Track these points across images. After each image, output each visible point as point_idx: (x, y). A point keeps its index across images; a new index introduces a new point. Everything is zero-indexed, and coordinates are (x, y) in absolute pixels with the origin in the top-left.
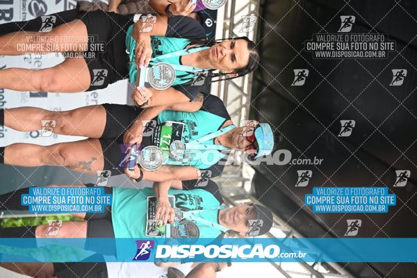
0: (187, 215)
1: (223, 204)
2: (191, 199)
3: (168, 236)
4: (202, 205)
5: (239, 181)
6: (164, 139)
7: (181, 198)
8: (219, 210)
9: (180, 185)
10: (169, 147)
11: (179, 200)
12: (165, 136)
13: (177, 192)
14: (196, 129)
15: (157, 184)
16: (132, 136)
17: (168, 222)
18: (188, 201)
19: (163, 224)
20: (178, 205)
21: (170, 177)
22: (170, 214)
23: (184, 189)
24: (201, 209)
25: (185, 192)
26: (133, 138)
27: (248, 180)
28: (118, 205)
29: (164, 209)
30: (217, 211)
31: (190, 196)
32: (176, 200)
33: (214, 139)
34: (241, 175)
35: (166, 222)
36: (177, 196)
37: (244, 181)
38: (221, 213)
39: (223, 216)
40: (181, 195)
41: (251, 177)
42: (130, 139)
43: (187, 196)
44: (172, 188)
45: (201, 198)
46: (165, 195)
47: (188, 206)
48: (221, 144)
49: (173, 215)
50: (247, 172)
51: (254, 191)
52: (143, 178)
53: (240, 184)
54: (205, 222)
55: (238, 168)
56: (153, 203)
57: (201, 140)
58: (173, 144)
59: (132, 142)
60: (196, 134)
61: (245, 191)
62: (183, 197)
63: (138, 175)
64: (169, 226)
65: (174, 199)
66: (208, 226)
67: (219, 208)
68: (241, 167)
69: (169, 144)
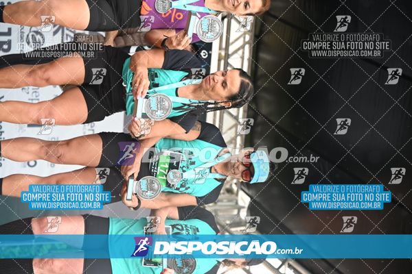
1: (219, 234)
2: (187, 230)
4: (198, 234)
5: (235, 208)
6: (161, 168)
7: (178, 229)
10: (166, 176)
11: (176, 231)
12: (162, 166)
13: (174, 223)
15: (153, 212)
18: (184, 232)
23: (181, 219)
25: (182, 222)
26: (130, 169)
27: (243, 207)
31: (186, 226)
32: (173, 230)
33: (211, 168)
34: (237, 203)
36: (174, 226)
37: (239, 209)
40: (178, 225)
41: (247, 205)
42: (127, 170)
43: (184, 226)
44: (168, 218)
45: (197, 229)
46: (162, 225)
48: (217, 173)
50: (242, 199)
52: (141, 207)
53: (235, 212)
55: (233, 196)
58: (171, 174)
61: (240, 219)
62: (180, 227)
63: (136, 204)
65: (171, 229)
68: (237, 194)
69: (166, 173)
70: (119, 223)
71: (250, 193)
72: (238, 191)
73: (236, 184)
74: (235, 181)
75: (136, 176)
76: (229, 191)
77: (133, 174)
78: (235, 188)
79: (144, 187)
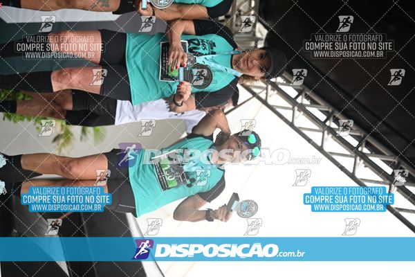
0: (200, 60)
1: (236, 49)
2: (203, 45)
3: (182, 79)
4: (215, 49)
5: (252, 40)
7: (194, 43)
8: (232, 55)
9: (193, 31)
11: (192, 45)
13: (190, 37)
17: (181, 66)
18: (200, 46)
19: (176, 68)
20: (191, 50)
22: (183, 58)
24: (214, 53)
25: (199, 37)
27: (261, 39)
28: (133, 49)
29: (177, 53)
30: (230, 56)
31: (202, 41)
32: (189, 45)
34: (254, 35)
35: (179, 65)
36: (190, 41)
37: (257, 40)
38: (234, 58)
39: (237, 61)
40: (194, 40)
41: (264, 37)
43: (200, 41)
44: (185, 34)
45: (214, 44)
46: (178, 40)
47: (201, 51)
49: (186, 59)
50: (260, 32)
53: (253, 44)
54: (219, 67)
56: (166, 48)
62: (196, 42)
64: (182, 70)
65: (187, 45)
66: (221, 71)
67: (232, 53)
70: (136, 38)
73: (253, 15)
74: (253, 12)
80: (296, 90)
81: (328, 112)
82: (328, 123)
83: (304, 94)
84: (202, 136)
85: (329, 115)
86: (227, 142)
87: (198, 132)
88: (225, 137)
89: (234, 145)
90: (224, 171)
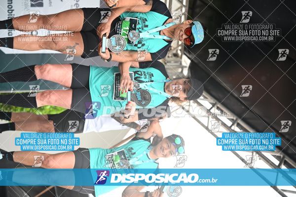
0: (142, 86)
1: (168, 79)
2: (145, 75)
3: (129, 99)
4: (153, 79)
5: (180, 67)
6: (124, 30)
7: (138, 74)
8: (165, 83)
9: (138, 65)
10: (127, 35)
11: (137, 75)
12: (124, 28)
13: (135, 70)
14: (147, 23)
15: (121, 64)
16: (103, 28)
17: (129, 90)
18: (143, 76)
19: (126, 91)
20: (136, 79)
21: (130, 59)
22: (130, 84)
23: (141, 67)
24: (152, 81)
25: (141, 70)
26: (103, 30)
27: (186, 67)
28: (94, 78)
29: (126, 81)
30: (164, 84)
31: (144, 72)
32: (135, 75)
33: (160, 31)
34: (181, 64)
35: (127, 90)
36: (135, 73)
37: (183, 67)
39: (168, 86)
40: (138, 71)
41: (188, 65)
42: (101, 31)
43: (143, 72)
44: (132, 67)
45: (152, 74)
46: (127, 72)
47: (143, 79)
48: (165, 35)
49: (132, 86)
50: (185, 61)
51: (190, 75)
52: (112, 59)
53: (180, 70)
54: (155, 91)
55: (178, 59)
56: (118, 77)
57: (150, 32)
58: (131, 33)
59: (103, 33)
60: (147, 26)
61: (183, 75)
62: (140, 73)
64: (129, 92)
65: (133, 75)
66: (157, 94)
67: (165, 81)
68: (181, 58)
69: (127, 33)
70: (97, 70)
71: (190, 56)
72: (182, 55)
73: (180, 50)
74: (180, 48)
75: (107, 35)
76: (176, 55)
77: (105, 34)
78: (179, 53)
79: (114, 43)
80: (210, 103)
81: (233, 119)
82: (233, 128)
83: (216, 107)
84: (143, 139)
85: (234, 122)
86: (160, 143)
87: (140, 136)
88: (159, 140)
89: (165, 146)
90: (158, 164)
